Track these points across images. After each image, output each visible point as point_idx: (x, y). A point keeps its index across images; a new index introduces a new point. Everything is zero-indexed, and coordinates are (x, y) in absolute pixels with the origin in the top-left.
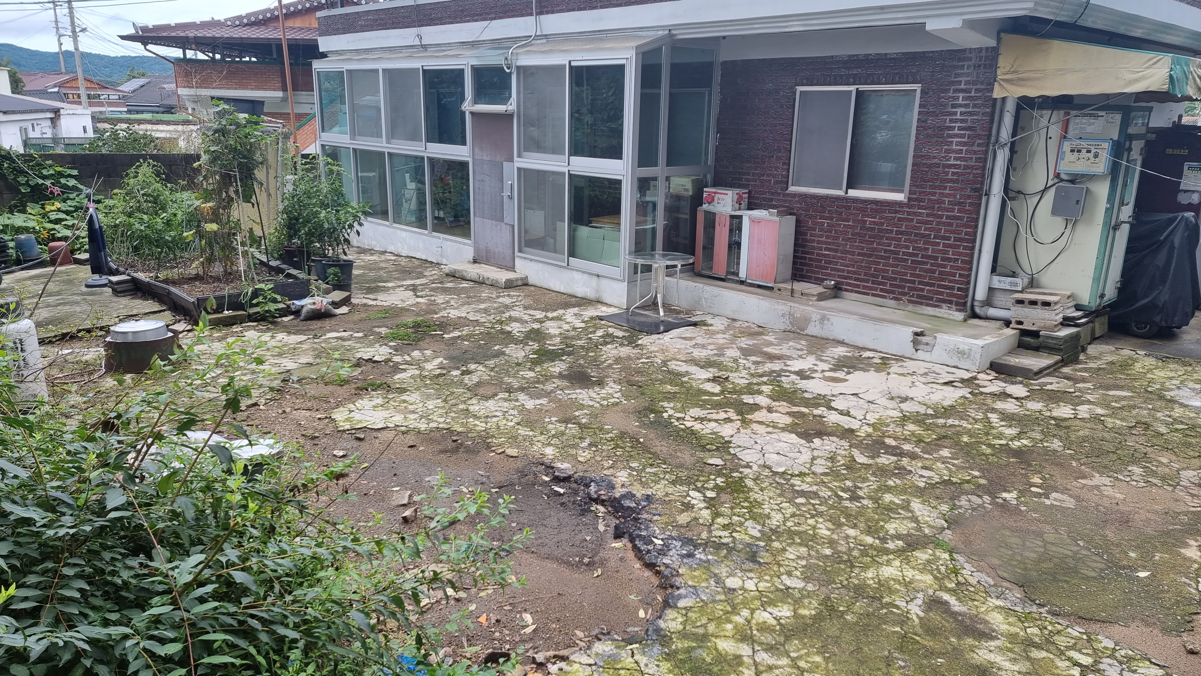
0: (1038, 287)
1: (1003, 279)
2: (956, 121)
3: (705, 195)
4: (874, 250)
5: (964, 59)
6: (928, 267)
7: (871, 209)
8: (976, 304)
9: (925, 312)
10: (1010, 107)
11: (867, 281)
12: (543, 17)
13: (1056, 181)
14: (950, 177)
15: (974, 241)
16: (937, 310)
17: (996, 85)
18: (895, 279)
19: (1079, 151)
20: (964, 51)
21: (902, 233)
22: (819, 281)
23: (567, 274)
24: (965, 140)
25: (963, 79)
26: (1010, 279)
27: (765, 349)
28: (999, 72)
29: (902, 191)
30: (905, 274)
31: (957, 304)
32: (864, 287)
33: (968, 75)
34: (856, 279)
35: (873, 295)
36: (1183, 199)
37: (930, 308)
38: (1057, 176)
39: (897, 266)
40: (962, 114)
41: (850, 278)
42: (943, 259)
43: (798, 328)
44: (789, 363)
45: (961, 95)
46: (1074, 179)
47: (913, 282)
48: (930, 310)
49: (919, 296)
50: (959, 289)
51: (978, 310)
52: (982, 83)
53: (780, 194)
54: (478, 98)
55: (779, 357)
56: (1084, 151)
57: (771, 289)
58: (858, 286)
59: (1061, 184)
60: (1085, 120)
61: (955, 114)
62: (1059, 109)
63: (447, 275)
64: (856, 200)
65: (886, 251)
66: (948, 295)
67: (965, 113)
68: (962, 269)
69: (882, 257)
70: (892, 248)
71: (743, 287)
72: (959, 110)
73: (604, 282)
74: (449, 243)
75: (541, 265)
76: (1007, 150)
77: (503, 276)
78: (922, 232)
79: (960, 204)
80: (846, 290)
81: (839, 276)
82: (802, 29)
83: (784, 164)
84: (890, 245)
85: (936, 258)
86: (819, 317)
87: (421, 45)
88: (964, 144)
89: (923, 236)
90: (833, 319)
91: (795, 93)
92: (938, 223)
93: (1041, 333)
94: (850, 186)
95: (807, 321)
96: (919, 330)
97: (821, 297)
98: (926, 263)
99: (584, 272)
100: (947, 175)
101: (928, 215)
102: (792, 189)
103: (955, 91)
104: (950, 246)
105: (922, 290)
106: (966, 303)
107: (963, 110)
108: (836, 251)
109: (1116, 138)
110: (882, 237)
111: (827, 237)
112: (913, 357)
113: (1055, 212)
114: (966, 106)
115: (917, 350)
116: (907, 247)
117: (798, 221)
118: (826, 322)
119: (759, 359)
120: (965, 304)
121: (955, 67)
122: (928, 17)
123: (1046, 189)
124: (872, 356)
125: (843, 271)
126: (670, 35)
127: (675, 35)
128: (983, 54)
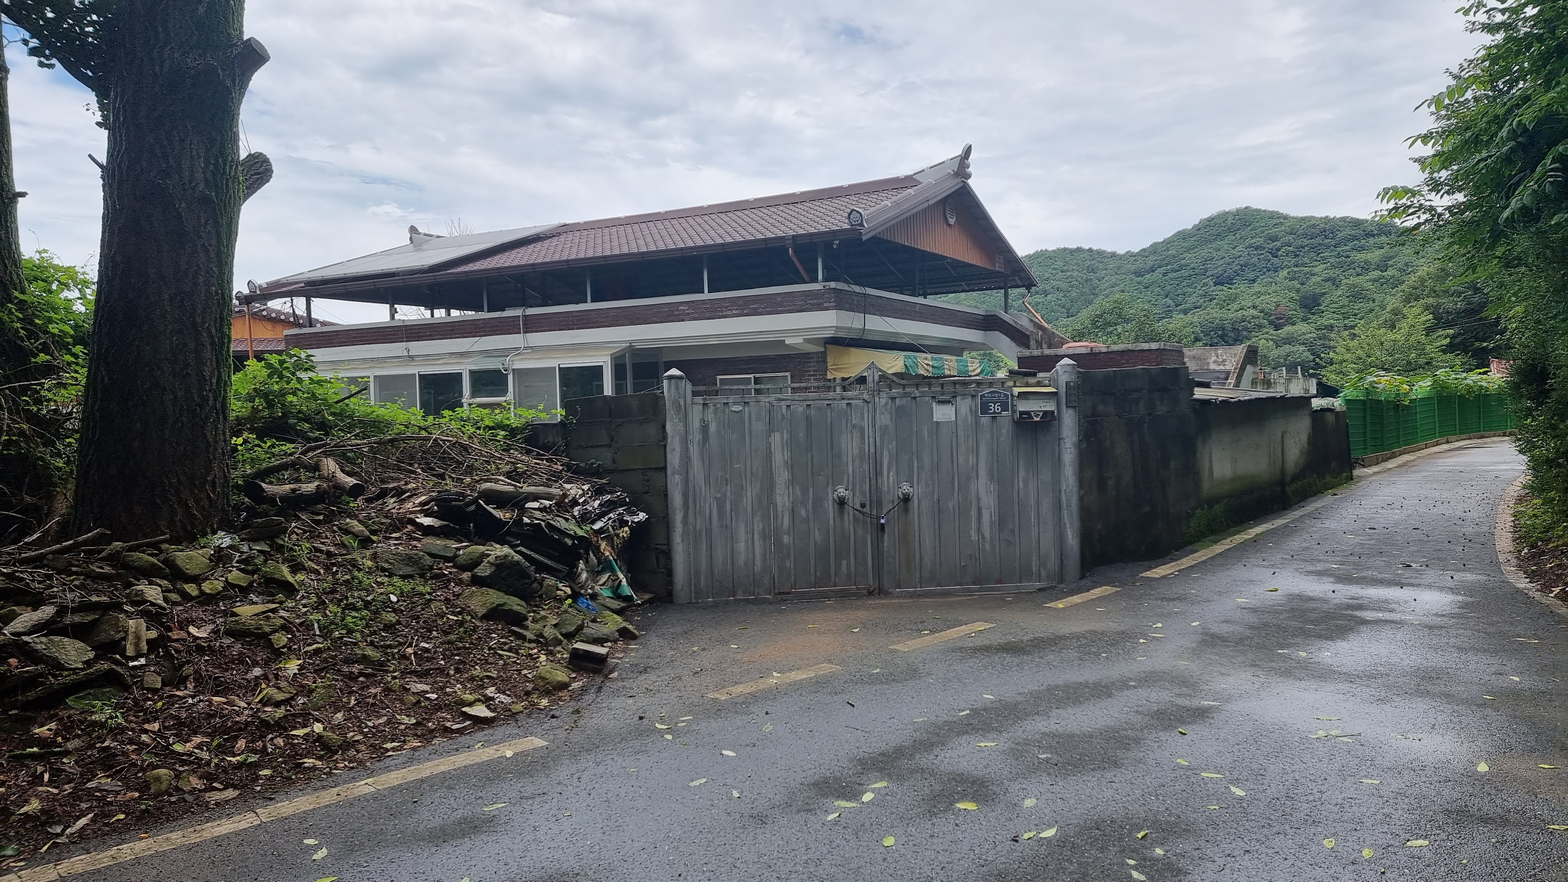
5: (810, 358)
10: (838, 383)
12: (529, 335)
17: (829, 372)
20: (808, 355)
25: (811, 369)
28: (828, 364)
33: (813, 366)
45: (812, 378)
52: (822, 371)
54: (476, 393)
87: (409, 356)
91: (716, 379)
103: (809, 375)
121: (806, 363)
122: (785, 337)
126: (631, 346)
127: (634, 346)
128: (819, 355)
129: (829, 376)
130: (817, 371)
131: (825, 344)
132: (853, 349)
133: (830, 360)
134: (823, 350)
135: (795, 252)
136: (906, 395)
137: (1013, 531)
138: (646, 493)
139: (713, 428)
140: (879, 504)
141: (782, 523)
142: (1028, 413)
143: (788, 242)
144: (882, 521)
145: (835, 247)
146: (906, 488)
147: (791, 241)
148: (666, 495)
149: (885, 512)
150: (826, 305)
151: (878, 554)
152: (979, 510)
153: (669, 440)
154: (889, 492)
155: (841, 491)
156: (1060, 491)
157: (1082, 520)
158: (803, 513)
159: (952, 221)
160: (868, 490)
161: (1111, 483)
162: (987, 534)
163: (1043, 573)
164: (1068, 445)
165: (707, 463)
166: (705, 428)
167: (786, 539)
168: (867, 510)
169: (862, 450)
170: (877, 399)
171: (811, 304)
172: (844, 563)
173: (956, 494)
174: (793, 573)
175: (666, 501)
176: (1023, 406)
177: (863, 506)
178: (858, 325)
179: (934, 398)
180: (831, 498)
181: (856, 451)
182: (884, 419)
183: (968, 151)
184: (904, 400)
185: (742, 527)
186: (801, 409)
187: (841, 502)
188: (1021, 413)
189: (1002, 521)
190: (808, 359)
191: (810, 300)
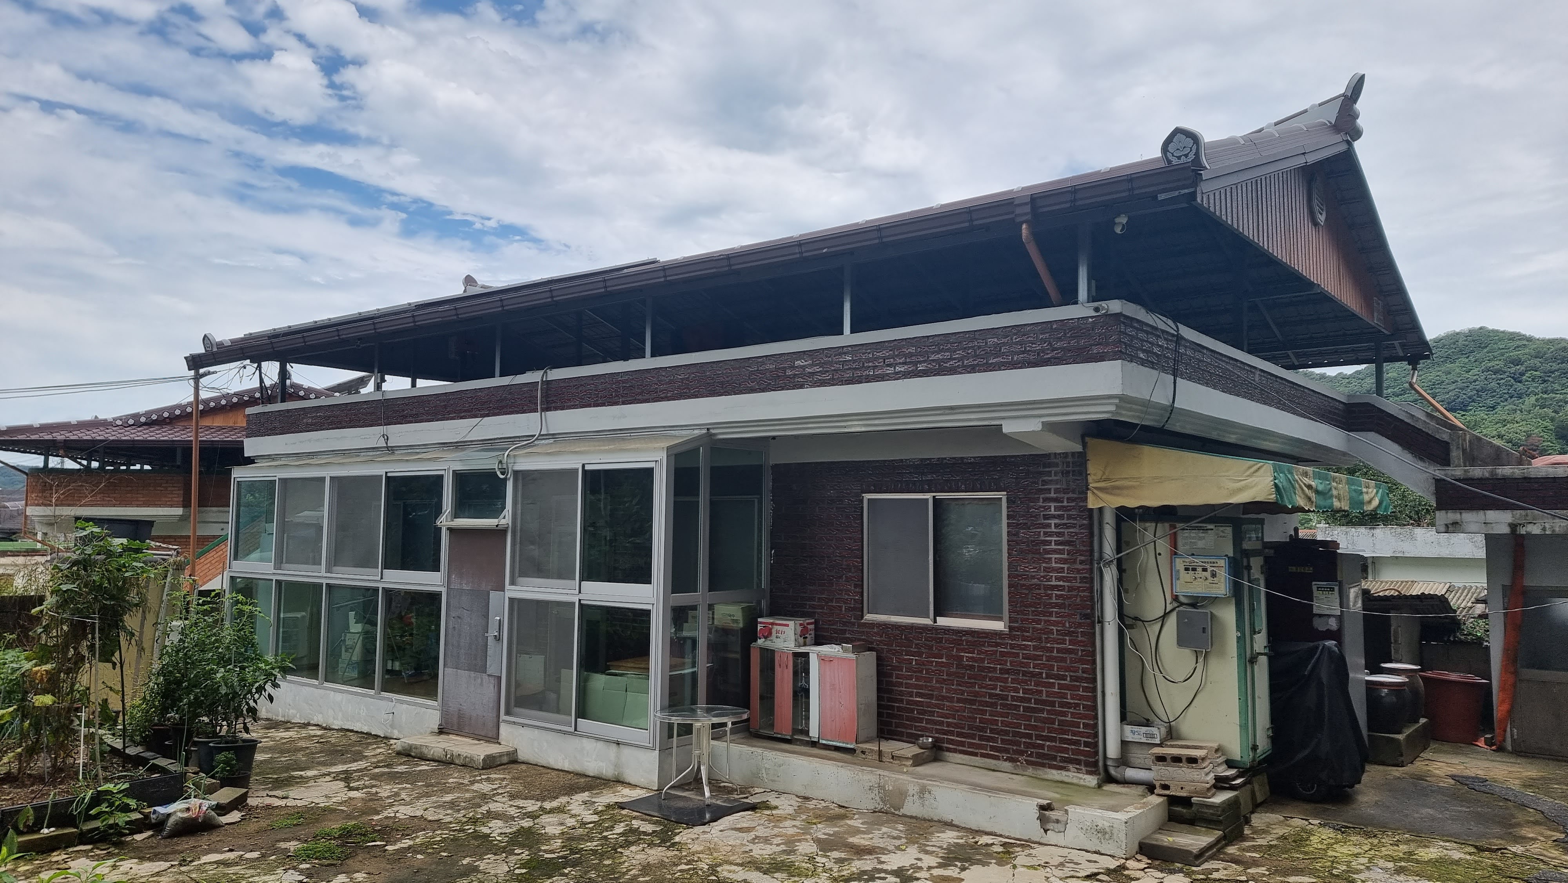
0: (1179, 738)
1: (1136, 728)
2: (1051, 534)
3: (759, 628)
4: (977, 694)
5: (1050, 465)
6: (1045, 715)
7: (967, 641)
8: (1109, 763)
9: (1049, 777)
10: (1109, 518)
11: (973, 737)
12: (549, 414)
13: (1176, 605)
14: (1054, 600)
15: (1095, 680)
16: (1064, 773)
17: (1090, 494)
18: (1006, 733)
19: (1194, 570)
20: (1047, 456)
21: (1007, 671)
22: (912, 739)
23: (574, 743)
24: (1065, 556)
25: (1053, 487)
26: (1144, 729)
27: (851, 840)
28: (1090, 479)
29: (1000, 619)
30: (1019, 726)
31: (1087, 764)
32: (971, 745)
33: (1057, 482)
34: (959, 735)
35: (983, 756)
36: (1320, 625)
37: (1054, 772)
38: (1176, 598)
39: (1006, 715)
40: (1056, 526)
41: (951, 733)
42: (1062, 705)
43: (892, 806)
44: (884, 858)
45: (1053, 505)
46: (1195, 602)
47: (1029, 736)
48: (1055, 774)
49: (1039, 755)
50: (1086, 744)
51: (1112, 771)
52: (1073, 492)
53: (854, 624)
54: (459, 510)
55: (870, 851)
56: (1200, 569)
57: (851, 751)
58: (962, 744)
59: (1181, 608)
60: (1193, 534)
61: (1049, 526)
62: (1163, 521)
63: (399, 753)
64: (947, 630)
65: (991, 695)
66: (1075, 752)
67: (1060, 525)
68: (1085, 717)
69: (987, 704)
70: (998, 692)
71: (816, 751)
72: (1053, 522)
73: (626, 751)
74: (405, 706)
75: (536, 731)
76: (1114, 567)
77: (480, 751)
78: (1031, 670)
79: (1069, 633)
80: (949, 750)
81: (938, 731)
82: (864, 429)
83: (856, 586)
84: (995, 689)
85: (1052, 704)
86: (917, 788)
87: (387, 447)
88: (1064, 561)
89: (1033, 675)
90: (936, 792)
91: (862, 501)
92: (1049, 659)
93: (1194, 800)
94: (938, 612)
95: (902, 795)
96: (1045, 802)
97: (918, 761)
98: (1042, 711)
99: (598, 739)
100: (1051, 598)
101: (1035, 648)
102: (869, 617)
103: (1045, 500)
104: (1067, 687)
105: (1042, 747)
106: (1097, 762)
107: (1057, 521)
108: (931, 697)
109: (1231, 554)
110: (984, 678)
111: (917, 679)
112: (1042, 841)
113: (1182, 641)
114: (1060, 517)
115: (1046, 831)
116: (1016, 690)
117: (879, 658)
118: (927, 795)
119: (843, 855)
120: (1095, 764)
121: (1041, 473)
122: (1003, 418)
123: (1166, 615)
124: (990, 842)
125: (941, 723)
126: (709, 435)
127: (715, 434)
128: (1070, 459)
129: (1092, 503)
130: (1065, 491)
131: (1083, 437)
132: (1147, 449)
133: (1094, 471)
134: (1078, 448)
135: (1036, 235)
143: (1018, 211)
145: (1118, 230)
147: (1028, 209)
150: (1098, 349)
159: (1322, 218)
171: (1063, 349)
178: (1162, 397)
183: (1357, 87)
190: (1044, 467)
191: (1059, 339)
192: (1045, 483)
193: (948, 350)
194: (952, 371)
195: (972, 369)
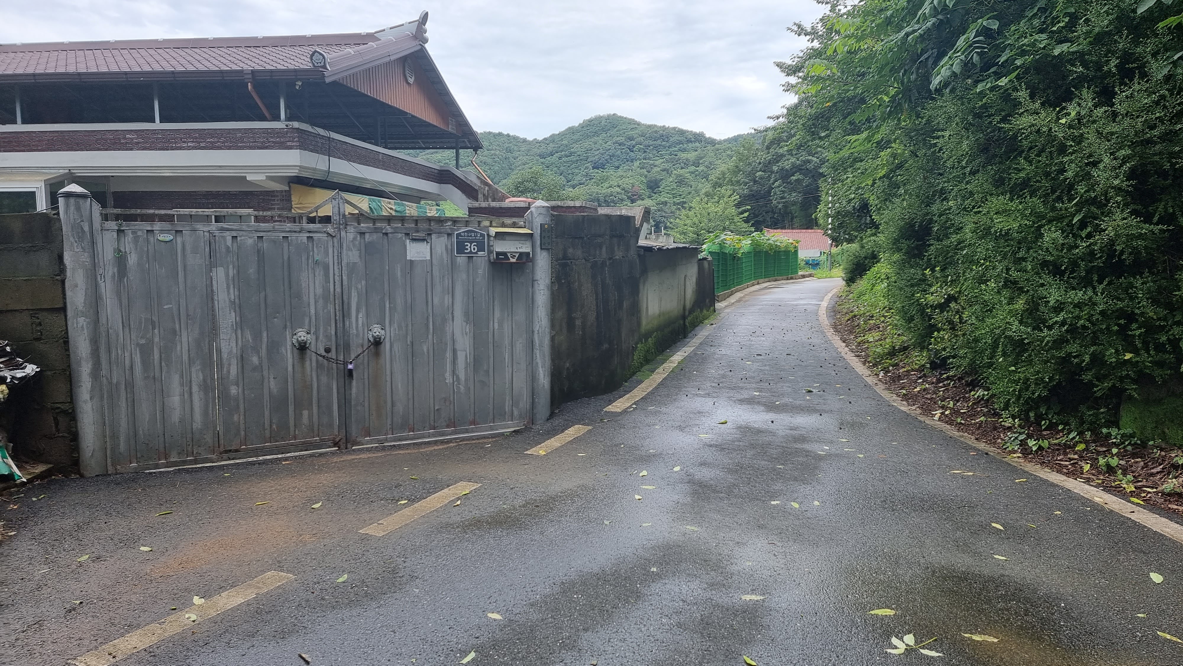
5: (274, 196)
17: (293, 209)
20: (271, 192)
25: (276, 207)
28: (293, 203)
33: (278, 204)
52: (286, 209)
82: (173, 175)
122: (247, 173)
126: (71, 173)
127: (74, 173)
128: (284, 194)
131: (289, 183)
132: (317, 190)
133: (295, 199)
134: (287, 188)
135: (254, 87)
136: (376, 230)
137: (487, 372)
138: (38, 339)
139: (132, 260)
140: (347, 347)
141: (229, 372)
142: (505, 254)
143: (246, 76)
144: (350, 367)
145: (297, 88)
146: (377, 331)
147: (250, 76)
148: (66, 342)
149: (353, 356)
150: (289, 144)
151: (345, 402)
152: (454, 351)
153: (69, 273)
154: (357, 335)
155: (302, 335)
156: (533, 332)
157: (553, 360)
158: (255, 360)
159: (411, 80)
160: (333, 333)
161: (578, 323)
162: (462, 376)
163: (516, 413)
164: (542, 287)
165: (125, 301)
166: (121, 259)
167: (233, 390)
168: (333, 355)
169: (326, 290)
170: (343, 233)
171: (273, 142)
172: (305, 413)
173: (430, 337)
174: (242, 426)
175: (67, 350)
176: (500, 247)
177: (328, 350)
178: (322, 166)
179: (407, 234)
180: (289, 344)
181: (319, 291)
182: (352, 256)
183: (425, 18)
184: (375, 236)
185: (176, 379)
186: (250, 241)
187: (302, 348)
188: (498, 254)
189: (477, 362)
190: (272, 197)
191: (272, 137)
192: (272, 204)
193: (216, 137)
194: (219, 148)
195: (229, 148)
